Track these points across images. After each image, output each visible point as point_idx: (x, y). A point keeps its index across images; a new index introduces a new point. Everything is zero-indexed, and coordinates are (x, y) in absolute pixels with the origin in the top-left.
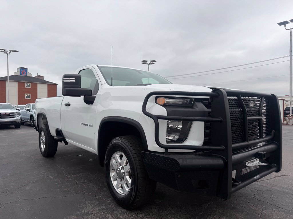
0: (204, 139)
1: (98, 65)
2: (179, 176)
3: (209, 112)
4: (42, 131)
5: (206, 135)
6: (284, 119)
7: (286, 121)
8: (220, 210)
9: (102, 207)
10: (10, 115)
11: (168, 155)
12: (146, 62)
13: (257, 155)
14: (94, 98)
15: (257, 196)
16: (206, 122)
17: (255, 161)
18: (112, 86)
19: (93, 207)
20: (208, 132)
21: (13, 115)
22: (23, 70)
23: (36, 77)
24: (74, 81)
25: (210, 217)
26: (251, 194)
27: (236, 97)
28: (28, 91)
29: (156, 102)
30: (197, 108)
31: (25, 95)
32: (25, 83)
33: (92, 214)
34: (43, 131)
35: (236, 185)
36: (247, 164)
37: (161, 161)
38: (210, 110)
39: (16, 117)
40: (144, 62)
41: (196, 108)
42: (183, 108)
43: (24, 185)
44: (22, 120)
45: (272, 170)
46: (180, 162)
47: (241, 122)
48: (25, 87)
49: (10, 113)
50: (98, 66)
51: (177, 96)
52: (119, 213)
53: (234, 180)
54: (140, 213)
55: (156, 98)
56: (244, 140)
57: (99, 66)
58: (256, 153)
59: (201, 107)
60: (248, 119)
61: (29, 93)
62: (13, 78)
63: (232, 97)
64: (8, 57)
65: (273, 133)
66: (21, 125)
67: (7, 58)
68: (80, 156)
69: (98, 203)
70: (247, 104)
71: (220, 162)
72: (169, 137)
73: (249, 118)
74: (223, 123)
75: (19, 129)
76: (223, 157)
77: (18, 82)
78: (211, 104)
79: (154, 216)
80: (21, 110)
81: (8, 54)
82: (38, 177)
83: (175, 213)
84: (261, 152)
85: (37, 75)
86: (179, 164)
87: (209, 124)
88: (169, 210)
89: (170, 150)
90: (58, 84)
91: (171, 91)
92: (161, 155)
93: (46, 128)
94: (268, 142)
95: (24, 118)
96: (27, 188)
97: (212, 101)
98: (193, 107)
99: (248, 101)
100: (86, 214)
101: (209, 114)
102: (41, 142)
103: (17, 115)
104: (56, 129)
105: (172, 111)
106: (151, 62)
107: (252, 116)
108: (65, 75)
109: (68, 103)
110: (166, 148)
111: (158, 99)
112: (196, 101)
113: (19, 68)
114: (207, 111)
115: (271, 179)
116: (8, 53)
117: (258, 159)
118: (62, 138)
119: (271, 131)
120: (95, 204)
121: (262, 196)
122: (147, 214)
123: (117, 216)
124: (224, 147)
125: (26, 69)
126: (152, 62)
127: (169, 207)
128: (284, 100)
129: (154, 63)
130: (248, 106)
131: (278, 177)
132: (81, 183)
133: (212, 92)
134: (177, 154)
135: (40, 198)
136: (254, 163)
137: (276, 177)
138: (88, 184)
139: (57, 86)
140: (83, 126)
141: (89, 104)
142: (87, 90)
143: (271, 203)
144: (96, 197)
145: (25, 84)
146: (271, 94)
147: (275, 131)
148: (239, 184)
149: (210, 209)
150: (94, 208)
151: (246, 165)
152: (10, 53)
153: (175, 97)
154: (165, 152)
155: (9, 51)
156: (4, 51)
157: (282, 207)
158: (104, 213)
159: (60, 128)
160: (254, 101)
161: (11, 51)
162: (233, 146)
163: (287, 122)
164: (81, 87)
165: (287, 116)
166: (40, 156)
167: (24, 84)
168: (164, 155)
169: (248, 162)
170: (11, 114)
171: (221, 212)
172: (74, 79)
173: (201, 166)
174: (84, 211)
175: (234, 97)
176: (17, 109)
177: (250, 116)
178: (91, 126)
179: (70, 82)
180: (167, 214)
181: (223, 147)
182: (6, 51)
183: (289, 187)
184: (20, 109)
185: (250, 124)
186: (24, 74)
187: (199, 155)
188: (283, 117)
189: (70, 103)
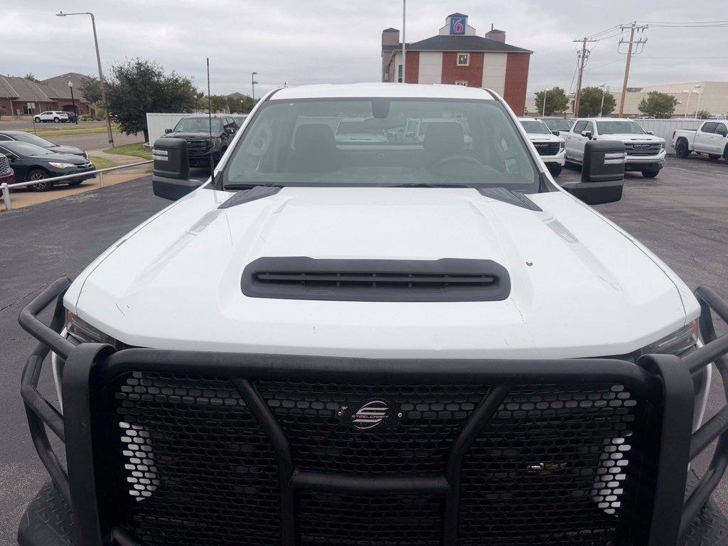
22: (458, 20)
23: (487, 37)
24: (166, 159)
28: (463, 74)
48: (458, 64)
61: (465, 80)
62: (434, 44)
77: (444, 52)
85: (490, 31)
90: (532, 52)
113: (449, 16)
125: (464, 18)
139: (531, 56)
145: (458, 57)
172: (166, 153)
186: (458, 29)
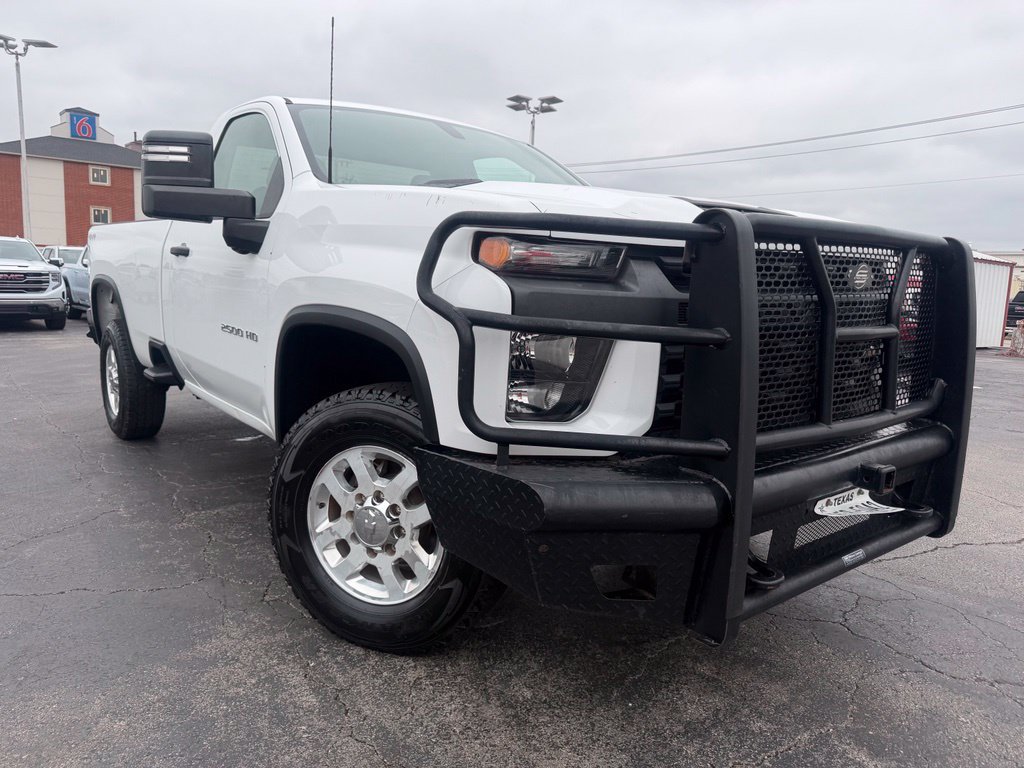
0: (656, 408)
1: (291, 99)
2: (543, 548)
3: (683, 304)
4: (109, 344)
5: (664, 394)
6: (1006, 334)
7: (1010, 342)
8: (705, 669)
9: (278, 637)
10: (26, 282)
11: (506, 468)
12: (524, 103)
13: (864, 478)
14: (262, 231)
15: (852, 620)
16: (666, 342)
17: (855, 495)
18: (330, 182)
19: (246, 636)
20: (675, 383)
21: (36, 282)
23: (130, 148)
24: (185, 159)
25: (664, 691)
26: (834, 610)
27: (797, 247)
28: (101, 196)
29: (475, 256)
30: (636, 283)
31: (92, 210)
32: (91, 168)
33: (237, 661)
34: (111, 347)
35: (765, 590)
36: (821, 508)
37: (481, 488)
38: (686, 296)
39: (50, 288)
40: (519, 103)
41: (631, 286)
42: (580, 285)
43: (20, 539)
44: (75, 299)
45: (918, 528)
46: (547, 495)
47: (810, 348)
48: (92, 182)
49: (26, 275)
50: (288, 102)
51: (556, 234)
52: (337, 663)
53: (763, 569)
54: (413, 664)
55: (478, 239)
56: (816, 418)
57: (295, 100)
58: (857, 468)
59: (649, 281)
60: (837, 336)
61: (106, 204)
62: (42, 148)
63: (780, 246)
64: (17, 65)
65: (935, 393)
66: (70, 318)
67: (15, 69)
68: (250, 438)
69: (268, 622)
70: (842, 276)
71: (705, 501)
72: (520, 395)
73: (841, 331)
74: (728, 349)
75: (60, 332)
76: (719, 482)
77: (64, 161)
78: (689, 272)
79: (459, 679)
80: (66, 265)
81: (17, 54)
82: (77, 513)
83: (541, 671)
84: (877, 466)
85: (133, 140)
86: (541, 505)
87: (680, 349)
88: (521, 658)
89: (515, 450)
91: (534, 211)
92: (481, 466)
93: (122, 335)
94: (916, 426)
95: (79, 294)
96: (28, 552)
97: (692, 259)
98: (622, 281)
99: (848, 262)
100: (214, 662)
101: (683, 313)
102: (109, 385)
103: (53, 284)
104: (150, 342)
105: (532, 293)
106: (545, 105)
107: (857, 324)
108: (151, 132)
109: (184, 247)
110: (503, 440)
111: (486, 244)
112: (633, 258)
113: (67, 110)
114: (677, 300)
115: (919, 557)
116: (20, 50)
117: (866, 492)
118: (170, 374)
119: (932, 385)
120: (255, 623)
121: (871, 621)
122: (437, 669)
123: (323, 673)
124: (726, 445)
125: (92, 117)
126: (549, 104)
127: (521, 648)
128: (1012, 266)
129: (554, 106)
130: (845, 283)
131: (946, 551)
132: (227, 540)
133: (697, 221)
134: (544, 464)
135: (63, 593)
136: (848, 503)
137: (936, 549)
138: (252, 545)
140: (227, 335)
141: (243, 251)
142: (234, 196)
143: (901, 649)
144: (267, 598)
145: (91, 171)
146: (946, 238)
147: (945, 385)
148: (778, 585)
149: (671, 662)
150: (250, 639)
151: (817, 511)
152: (26, 49)
153: (550, 237)
154: (496, 453)
155: (23, 45)
156: (5, 43)
157: (938, 665)
158: (282, 660)
159: (163, 340)
160: (870, 262)
161: (28, 43)
162: (763, 439)
163: (1013, 344)
164: (211, 185)
165: (1018, 322)
166: (106, 436)
167: (88, 171)
168: (493, 468)
169: (826, 500)
170: (29, 278)
171: (708, 673)
172: (184, 149)
173: (626, 516)
174: (208, 649)
175: (789, 247)
176: (51, 262)
177: (850, 325)
178: (252, 336)
179: (171, 162)
180: (510, 676)
181: (722, 446)
182: (10, 42)
183: (979, 590)
184: (61, 260)
185: (855, 355)
186: (85, 132)
187: (627, 471)
188: (1004, 328)
189: (188, 246)
